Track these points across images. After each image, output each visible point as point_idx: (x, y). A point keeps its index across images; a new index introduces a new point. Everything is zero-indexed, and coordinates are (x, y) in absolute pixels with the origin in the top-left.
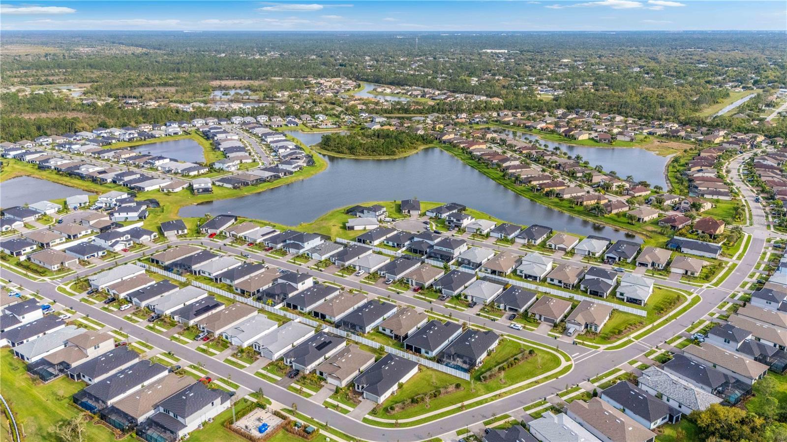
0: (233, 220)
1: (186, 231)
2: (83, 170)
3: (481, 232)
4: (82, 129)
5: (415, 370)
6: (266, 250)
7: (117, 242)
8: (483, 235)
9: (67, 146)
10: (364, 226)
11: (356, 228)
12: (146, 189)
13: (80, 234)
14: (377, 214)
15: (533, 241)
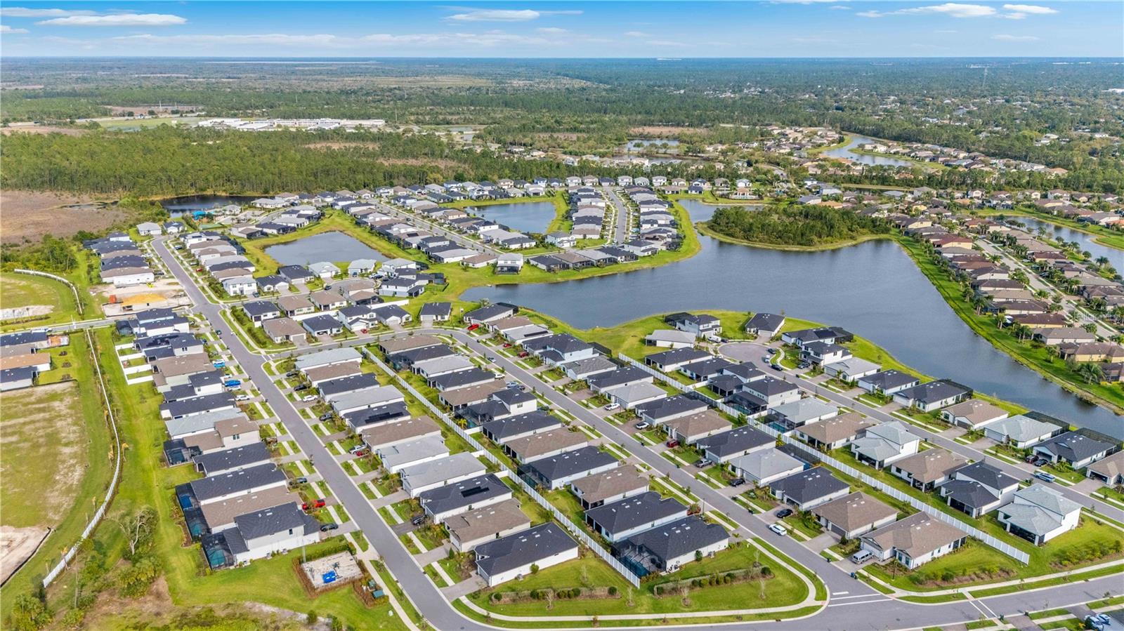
0: (511, 312)
1: (446, 318)
2: (394, 231)
3: (845, 377)
4: (432, 181)
6: (519, 355)
7: (357, 320)
8: (847, 383)
9: (402, 200)
10: (670, 343)
11: (659, 344)
12: (446, 260)
13: (333, 305)
14: (701, 327)
15: (922, 404)
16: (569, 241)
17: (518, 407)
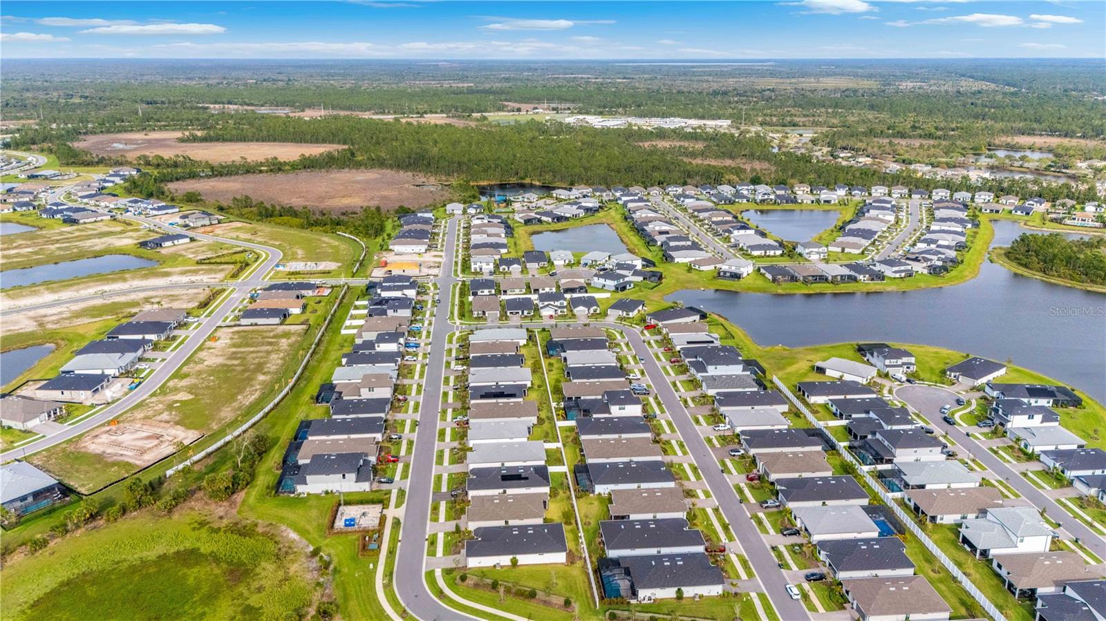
0: (697, 317)
1: (631, 315)
2: (649, 228)
3: (1026, 446)
4: (726, 182)
5: (560, 557)
6: (672, 361)
7: (547, 306)
8: (1025, 454)
9: (682, 199)
10: (841, 374)
11: (829, 372)
12: (676, 260)
13: (543, 290)
14: (887, 362)
15: (1105, 497)
16: (818, 253)
17: (620, 409)
